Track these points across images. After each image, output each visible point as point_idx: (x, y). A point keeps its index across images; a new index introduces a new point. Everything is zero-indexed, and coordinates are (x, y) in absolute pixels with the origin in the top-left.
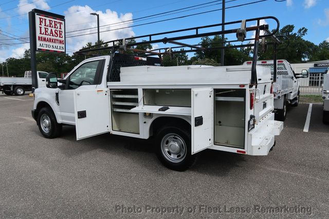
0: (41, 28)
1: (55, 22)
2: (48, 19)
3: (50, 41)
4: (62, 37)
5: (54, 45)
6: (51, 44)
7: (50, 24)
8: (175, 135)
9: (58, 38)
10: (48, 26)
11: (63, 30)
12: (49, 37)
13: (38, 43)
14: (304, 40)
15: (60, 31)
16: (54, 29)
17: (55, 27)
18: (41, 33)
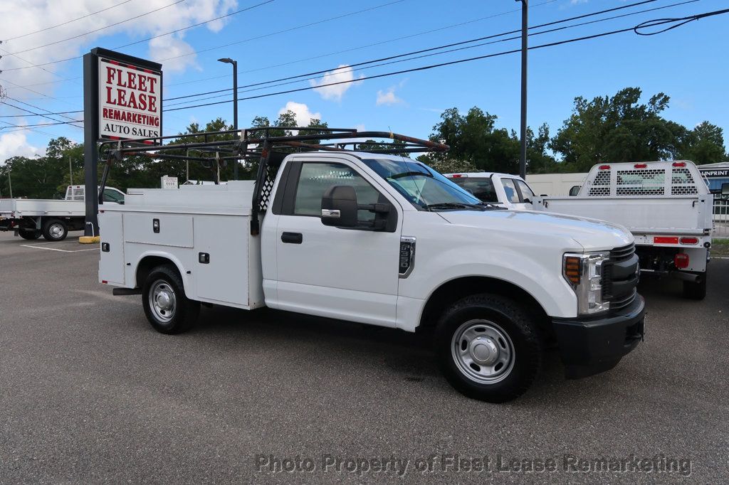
0: (109, 89)
1: (140, 77)
3: (129, 118)
4: (155, 111)
5: (138, 127)
6: (131, 125)
7: (131, 81)
9: (146, 112)
10: (125, 86)
11: (157, 94)
12: (126, 110)
13: (103, 122)
14: (663, 120)
15: (150, 97)
16: (137, 93)
17: (140, 89)
18: (109, 101)
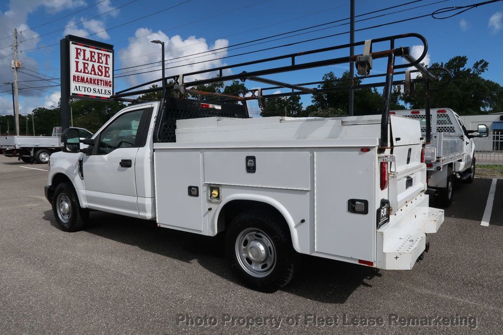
0: (77, 63)
1: (99, 54)
2: (88, 50)
3: (91, 82)
4: (109, 77)
5: (97, 87)
6: (92, 86)
7: (92, 56)
8: (258, 231)
9: (103, 78)
10: (88, 60)
11: (110, 65)
12: (89, 76)
13: (73, 85)
14: (483, 80)
15: (106, 68)
16: (96, 65)
17: (99, 62)
18: (77, 71)
